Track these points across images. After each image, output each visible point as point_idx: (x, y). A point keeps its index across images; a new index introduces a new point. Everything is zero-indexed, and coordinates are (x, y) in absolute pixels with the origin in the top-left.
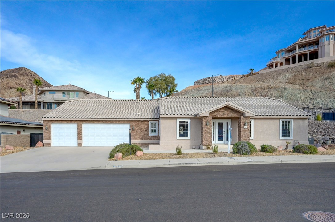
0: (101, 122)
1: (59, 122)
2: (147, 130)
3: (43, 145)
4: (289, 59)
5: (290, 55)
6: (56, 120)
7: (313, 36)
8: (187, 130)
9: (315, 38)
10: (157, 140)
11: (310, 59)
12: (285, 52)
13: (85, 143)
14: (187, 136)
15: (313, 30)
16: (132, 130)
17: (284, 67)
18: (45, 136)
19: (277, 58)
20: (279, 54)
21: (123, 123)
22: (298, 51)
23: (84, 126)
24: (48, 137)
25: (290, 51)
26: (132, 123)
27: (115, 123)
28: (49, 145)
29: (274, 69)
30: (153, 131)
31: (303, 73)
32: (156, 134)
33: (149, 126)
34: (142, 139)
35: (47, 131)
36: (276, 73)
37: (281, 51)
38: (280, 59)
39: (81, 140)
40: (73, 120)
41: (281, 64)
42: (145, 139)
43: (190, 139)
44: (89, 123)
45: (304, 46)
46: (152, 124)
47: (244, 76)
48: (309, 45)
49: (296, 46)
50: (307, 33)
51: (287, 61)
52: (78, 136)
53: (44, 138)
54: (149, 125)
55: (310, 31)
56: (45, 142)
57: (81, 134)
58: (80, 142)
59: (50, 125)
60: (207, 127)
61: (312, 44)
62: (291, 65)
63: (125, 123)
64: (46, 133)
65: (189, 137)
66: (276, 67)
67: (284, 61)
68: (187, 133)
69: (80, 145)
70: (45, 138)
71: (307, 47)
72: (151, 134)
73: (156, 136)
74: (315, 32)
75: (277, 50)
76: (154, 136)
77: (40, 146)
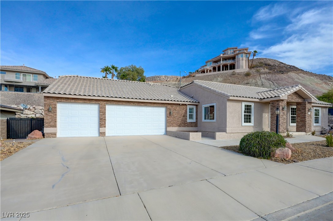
0: (132, 104)
1: (72, 101)
2: (185, 116)
3: (43, 135)
4: (216, 67)
5: (216, 65)
6: (66, 98)
7: (230, 53)
8: (250, 116)
9: (233, 55)
10: (195, 127)
11: (230, 69)
12: (212, 62)
13: (110, 131)
14: (250, 122)
15: (229, 49)
16: (169, 114)
17: (212, 73)
18: (47, 121)
19: (206, 66)
20: (208, 63)
21: (159, 106)
22: (222, 63)
23: (109, 108)
24: (52, 124)
25: (216, 62)
26: (169, 106)
27: (149, 105)
28: (54, 136)
29: (206, 74)
30: (191, 117)
31: (230, 78)
32: (194, 120)
33: (187, 111)
34: (180, 126)
35: (50, 114)
36: (210, 77)
37: (210, 61)
38: (209, 67)
39: (105, 127)
40: (93, 100)
41: (210, 71)
42: (183, 127)
43: (253, 125)
44: (116, 104)
45: (225, 59)
46: (190, 109)
47: (184, 77)
48: (229, 59)
49: (221, 59)
50: (225, 51)
51: (214, 69)
52: (100, 121)
53: (45, 125)
54: (187, 109)
55: (227, 50)
56: (46, 130)
57: (105, 120)
58: (102, 130)
59: (56, 105)
60: (283, 112)
61: (230, 59)
62: (217, 72)
63: (162, 106)
64: (49, 117)
65: (252, 124)
66: (207, 72)
67: (212, 69)
68: (250, 119)
69: (102, 134)
70: (47, 124)
71: (227, 61)
72: (189, 120)
73: (194, 123)
74: (231, 51)
75: (207, 60)
76: (192, 123)
77: (37, 137)
